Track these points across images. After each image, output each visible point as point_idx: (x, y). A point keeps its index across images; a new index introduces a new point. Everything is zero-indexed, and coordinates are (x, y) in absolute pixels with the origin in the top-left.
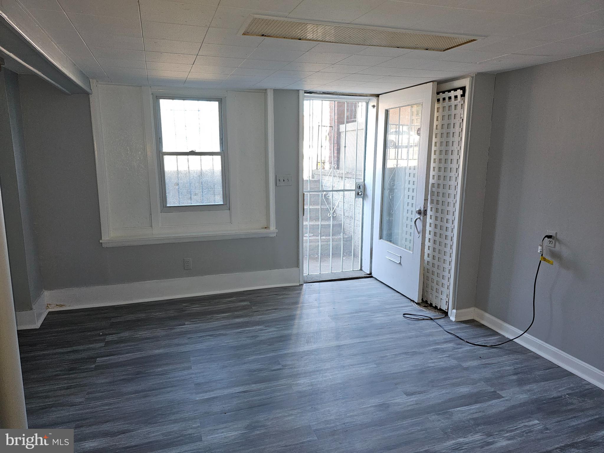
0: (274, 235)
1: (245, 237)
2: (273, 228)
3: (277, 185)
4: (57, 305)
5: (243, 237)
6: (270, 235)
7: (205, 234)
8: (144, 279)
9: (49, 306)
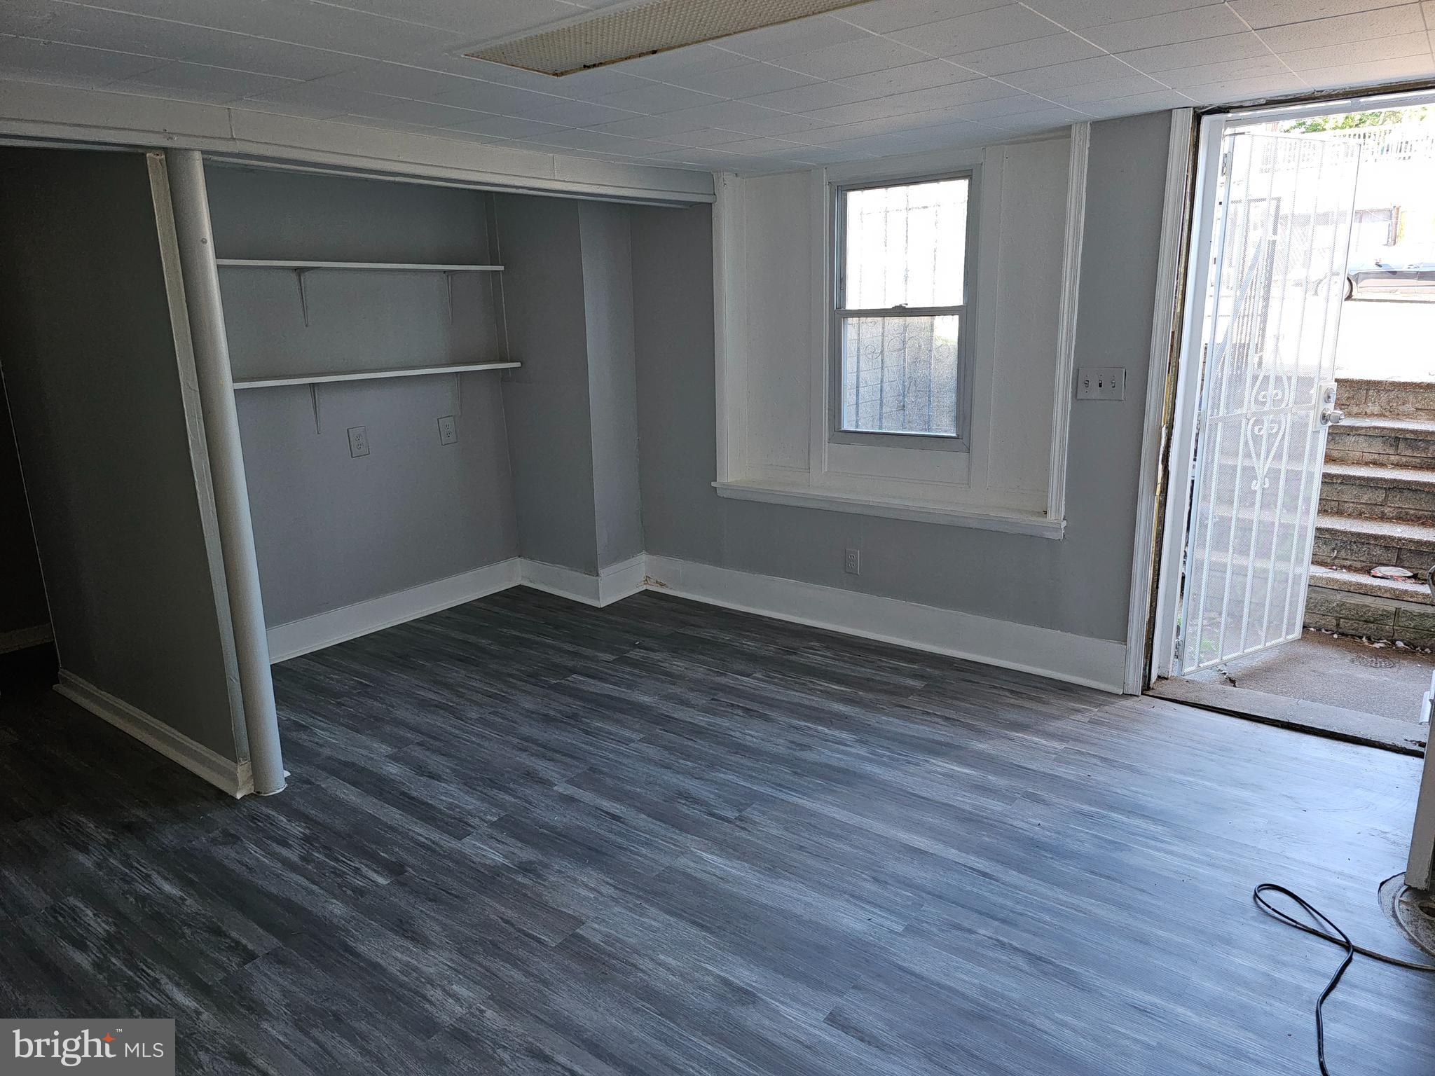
0: (1058, 536)
1: (978, 526)
2: (1057, 516)
3: (1078, 398)
4: (657, 582)
5: (975, 525)
6: (1045, 533)
7: (898, 502)
8: (776, 573)
9: (648, 579)
